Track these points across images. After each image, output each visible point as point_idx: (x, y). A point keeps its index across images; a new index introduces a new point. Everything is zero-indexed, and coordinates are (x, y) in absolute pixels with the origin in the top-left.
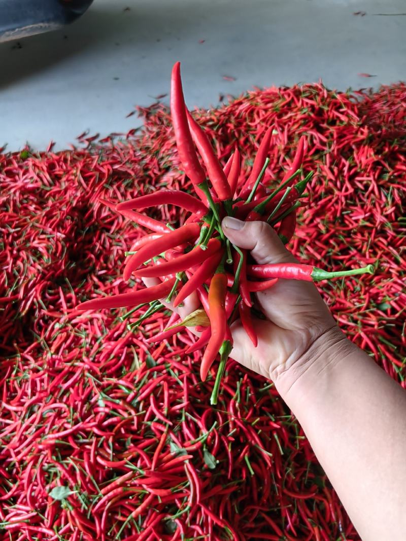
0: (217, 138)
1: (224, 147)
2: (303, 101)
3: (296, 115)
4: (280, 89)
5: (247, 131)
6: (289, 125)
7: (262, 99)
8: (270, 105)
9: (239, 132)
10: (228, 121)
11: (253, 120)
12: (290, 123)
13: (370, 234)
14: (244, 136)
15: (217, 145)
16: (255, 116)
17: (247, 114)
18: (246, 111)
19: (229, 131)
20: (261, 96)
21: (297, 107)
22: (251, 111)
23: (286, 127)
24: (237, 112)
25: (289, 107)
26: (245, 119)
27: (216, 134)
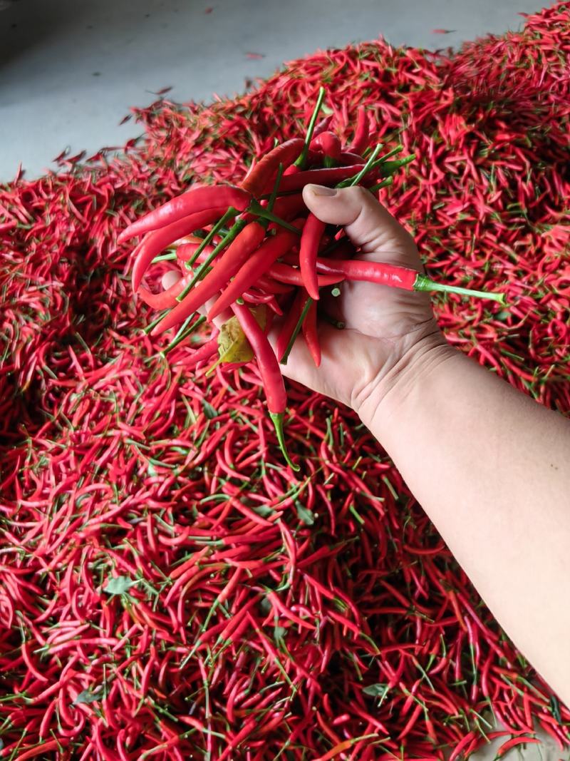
0: (252, 129)
1: (264, 140)
2: (362, 65)
3: (355, 84)
4: (329, 52)
5: (291, 115)
6: (347, 100)
7: (306, 69)
8: (317, 76)
9: (281, 117)
10: (264, 104)
11: (297, 99)
12: (349, 97)
13: (473, 231)
14: (288, 122)
15: (254, 138)
16: (300, 93)
17: (288, 92)
18: (286, 89)
19: (267, 118)
20: (304, 65)
21: (353, 74)
22: (294, 87)
23: (344, 103)
24: (275, 91)
25: (343, 75)
26: (287, 100)
27: (250, 123)
